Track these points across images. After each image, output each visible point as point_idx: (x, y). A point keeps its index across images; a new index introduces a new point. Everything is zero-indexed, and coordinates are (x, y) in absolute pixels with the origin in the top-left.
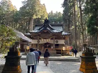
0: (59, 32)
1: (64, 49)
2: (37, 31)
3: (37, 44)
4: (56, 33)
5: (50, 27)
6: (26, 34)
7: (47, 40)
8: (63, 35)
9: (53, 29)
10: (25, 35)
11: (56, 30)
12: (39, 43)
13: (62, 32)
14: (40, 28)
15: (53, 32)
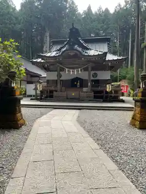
0: (100, 53)
1: (109, 88)
2: (55, 52)
3: (56, 81)
4: (94, 56)
5: (82, 43)
6: (35, 60)
7: (75, 70)
8: (109, 60)
9: (88, 49)
10: (33, 63)
11: (94, 51)
12: (61, 79)
14: (62, 48)
15: (87, 54)
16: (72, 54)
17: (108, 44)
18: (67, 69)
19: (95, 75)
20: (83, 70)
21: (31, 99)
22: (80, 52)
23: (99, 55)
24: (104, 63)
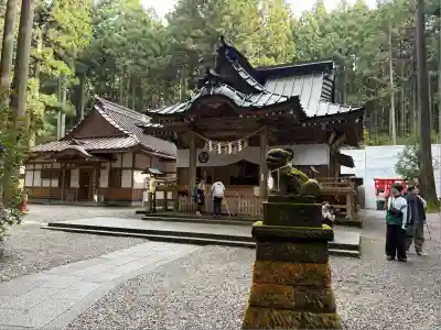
0: (280, 101)
3: (187, 170)
4: (265, 107)
5: (244, 80)
8: (316, 117)
9: (258, 92)
16: (215, 107)
17: (326, 78)
18: (211, 143)
20: (246, 144)
21: (138, 213)
22: (232, 101)
23: (277, 105)
24: (304, 125)
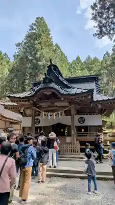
0: (84, 91)
3: (30, 128)
4: (76, 94)
5: (62, 82)
7: (54, 114)
8: (97, 101)
9: (69, 88)
11: (76, 89)
12: (36, 125)
13: (91, 91)
15: (67, 93)
16: (48, 94)
17: (96, 84)
18: (44, 113)
19: (82, 120)
20: (63, 114)
22: (58, 91)
23: (82, 93)
24: (92, 105)
